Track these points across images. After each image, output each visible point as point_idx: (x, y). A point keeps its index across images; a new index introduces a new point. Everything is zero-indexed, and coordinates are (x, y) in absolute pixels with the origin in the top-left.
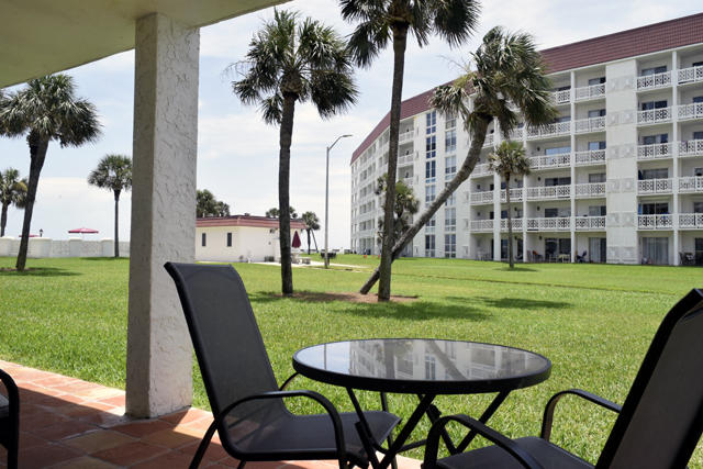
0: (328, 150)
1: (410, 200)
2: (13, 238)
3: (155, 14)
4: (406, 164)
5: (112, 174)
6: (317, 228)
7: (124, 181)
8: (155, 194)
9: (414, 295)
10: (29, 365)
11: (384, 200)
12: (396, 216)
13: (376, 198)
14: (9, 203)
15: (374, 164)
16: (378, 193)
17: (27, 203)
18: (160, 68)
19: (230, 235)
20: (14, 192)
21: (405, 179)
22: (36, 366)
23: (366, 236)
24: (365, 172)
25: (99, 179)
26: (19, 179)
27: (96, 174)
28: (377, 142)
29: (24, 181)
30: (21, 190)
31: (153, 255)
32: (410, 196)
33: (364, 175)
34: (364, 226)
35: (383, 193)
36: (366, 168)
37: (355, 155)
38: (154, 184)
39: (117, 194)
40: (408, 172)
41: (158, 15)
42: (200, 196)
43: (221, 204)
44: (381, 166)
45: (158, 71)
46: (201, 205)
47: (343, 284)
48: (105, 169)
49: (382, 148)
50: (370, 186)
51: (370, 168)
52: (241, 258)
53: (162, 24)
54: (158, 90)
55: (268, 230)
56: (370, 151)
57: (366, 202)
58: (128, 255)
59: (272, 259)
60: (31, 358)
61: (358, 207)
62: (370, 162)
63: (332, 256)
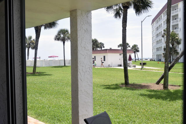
0: (142, 22)
1: (177, 39)
2: (31, 60)
3: (76, 9)
4: (175, 24)
5: (62, 36)
6: (138, 51)
7: (66, 38)
8: (79, 73)
9: (179, 85)
10: (41, 121)
11: (166, 39)
12: (171, 46)
13: (163, 38)
14: (29, 48)
15: (161, 24)
16: (163, 36)
17: (36, 48)
18: (79, 28)
19: (104, 57)
20: (31, 44)
21: (175, 30)
22: (43, 121)
23: (159, 54)
24: (158, 27)
25: (57, 38)
26: (32, 39)
27: (57, 36)
28: (162, 15)
29: (34, 40)
30: (33, 43)
31: (79, 94)
32: (177, 38)
33: (157, 29)
34: (158, 49)
35: (165, 36)
36: (158, 26)
37: (153, 21)
38: (78, 70)
39: (64, 43)
40: (176, 27)
41: (77, 10)
42: (93, 41)
43: (101, 43)
44: (164, 25)
45: (78, 30)
46: (93, 44)
47: (149, 78)
48: (60, 34)
49: (164, 17)
50: (160, 33)
51: (160, 26)
52: (109, 65)
53: (79, 13)
54: (78, 36)
55: (119, 54)
56: (159, 19)
57: (158, 40)
58: (70, 65)
59: (121, 66)
60: (41, 117)
61: (155, 42)
62: (159, 23)
63: (144, 64)
